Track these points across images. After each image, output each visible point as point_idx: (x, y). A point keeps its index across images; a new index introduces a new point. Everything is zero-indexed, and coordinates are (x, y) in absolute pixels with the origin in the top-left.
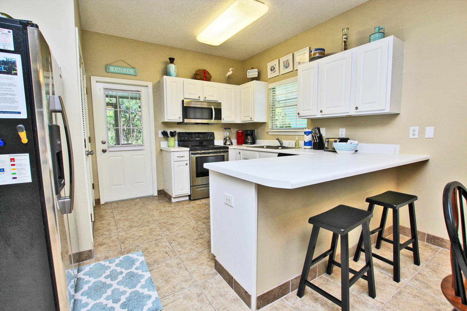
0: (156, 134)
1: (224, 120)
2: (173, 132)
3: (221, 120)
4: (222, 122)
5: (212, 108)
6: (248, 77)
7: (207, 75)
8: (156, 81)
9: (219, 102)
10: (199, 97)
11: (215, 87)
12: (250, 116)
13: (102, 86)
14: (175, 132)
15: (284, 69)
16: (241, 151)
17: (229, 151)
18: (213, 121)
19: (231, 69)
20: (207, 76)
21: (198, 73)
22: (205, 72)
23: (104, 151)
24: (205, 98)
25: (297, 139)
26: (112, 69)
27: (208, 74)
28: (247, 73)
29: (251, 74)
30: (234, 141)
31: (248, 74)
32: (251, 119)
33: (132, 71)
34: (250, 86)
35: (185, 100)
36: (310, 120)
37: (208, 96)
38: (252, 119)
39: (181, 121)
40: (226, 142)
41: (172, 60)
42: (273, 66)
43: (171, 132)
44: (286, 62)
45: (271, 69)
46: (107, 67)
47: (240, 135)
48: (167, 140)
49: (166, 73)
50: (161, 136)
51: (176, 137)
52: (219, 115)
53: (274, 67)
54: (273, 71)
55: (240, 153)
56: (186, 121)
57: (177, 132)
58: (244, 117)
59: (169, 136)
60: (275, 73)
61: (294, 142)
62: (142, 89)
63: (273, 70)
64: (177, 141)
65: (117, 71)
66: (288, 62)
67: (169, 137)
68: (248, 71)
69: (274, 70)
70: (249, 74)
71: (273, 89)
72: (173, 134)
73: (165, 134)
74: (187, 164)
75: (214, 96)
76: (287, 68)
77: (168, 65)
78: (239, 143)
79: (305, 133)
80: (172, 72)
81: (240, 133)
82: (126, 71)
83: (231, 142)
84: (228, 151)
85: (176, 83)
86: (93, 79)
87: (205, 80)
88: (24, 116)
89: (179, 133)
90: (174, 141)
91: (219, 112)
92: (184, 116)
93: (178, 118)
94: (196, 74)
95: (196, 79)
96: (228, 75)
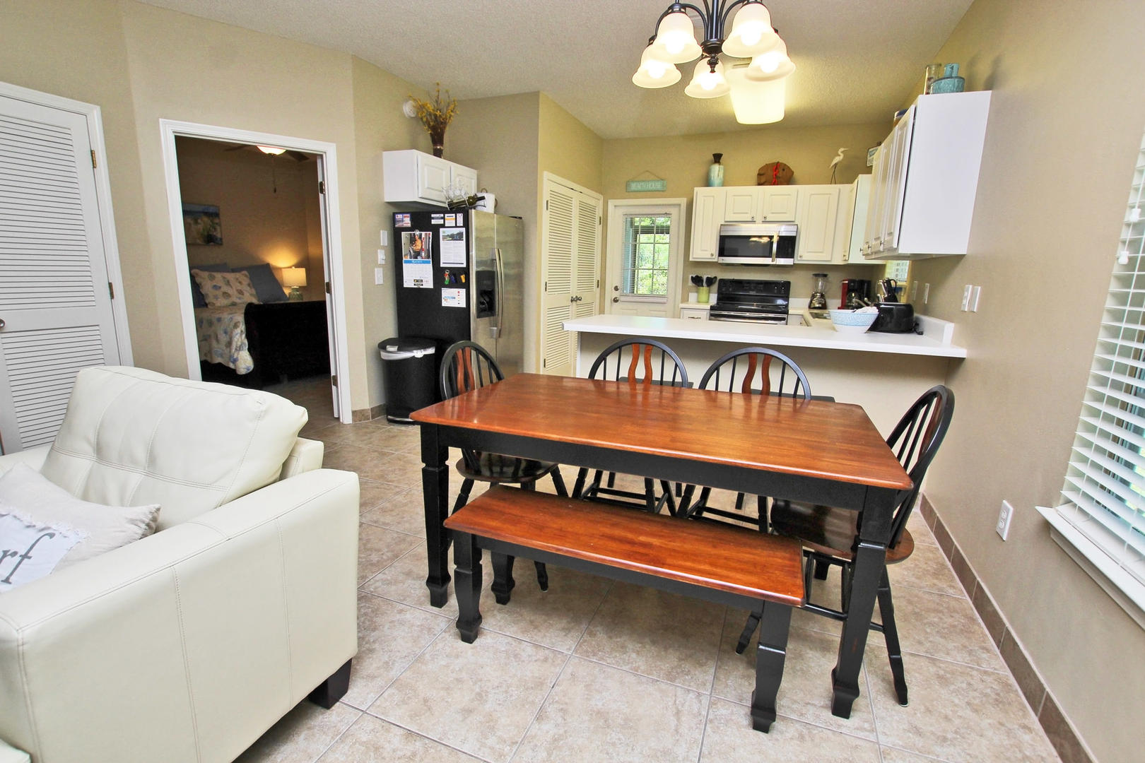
0: (684, 281)
1: (798, 259)
2: (712, 277)
3: (794, 258)
4: (798, 262)
5: (773, 236)
8: (687, 196)
10: (753, 218)
11: (789, 195)
13: (620, 211)
14: (716, 278)
19: (841, 150)
21: (762, 172)
23: (616, 300)
24: (766, 218)
26: (633, 186)
33: (658, 185)
37: (772, 213)
40: (812, 301)
41: (717, 158)
46: (628, 184)
47: (847, 289)
48: (697, 292)
49: (707, 183)
50: (690, 283)
51: (715, 287)
52: (790, 250)
56: (723, 260)
57: (718, 278)
64: (716, 295)
65: (640, 188)
67: (703, 287)
72: (710, 282)
75: (785, 213)
82: (651, 186)
85: (713, 197)
86: (611, 203)
87: (775, 183)
88: (464, 266)
89: (721, 280)
90: (709, 292)
91: (787, 245)
92: (722, 253)
93: (710, 256)
94: (759, 175)
95: (760, 184)
96: (833, 163)
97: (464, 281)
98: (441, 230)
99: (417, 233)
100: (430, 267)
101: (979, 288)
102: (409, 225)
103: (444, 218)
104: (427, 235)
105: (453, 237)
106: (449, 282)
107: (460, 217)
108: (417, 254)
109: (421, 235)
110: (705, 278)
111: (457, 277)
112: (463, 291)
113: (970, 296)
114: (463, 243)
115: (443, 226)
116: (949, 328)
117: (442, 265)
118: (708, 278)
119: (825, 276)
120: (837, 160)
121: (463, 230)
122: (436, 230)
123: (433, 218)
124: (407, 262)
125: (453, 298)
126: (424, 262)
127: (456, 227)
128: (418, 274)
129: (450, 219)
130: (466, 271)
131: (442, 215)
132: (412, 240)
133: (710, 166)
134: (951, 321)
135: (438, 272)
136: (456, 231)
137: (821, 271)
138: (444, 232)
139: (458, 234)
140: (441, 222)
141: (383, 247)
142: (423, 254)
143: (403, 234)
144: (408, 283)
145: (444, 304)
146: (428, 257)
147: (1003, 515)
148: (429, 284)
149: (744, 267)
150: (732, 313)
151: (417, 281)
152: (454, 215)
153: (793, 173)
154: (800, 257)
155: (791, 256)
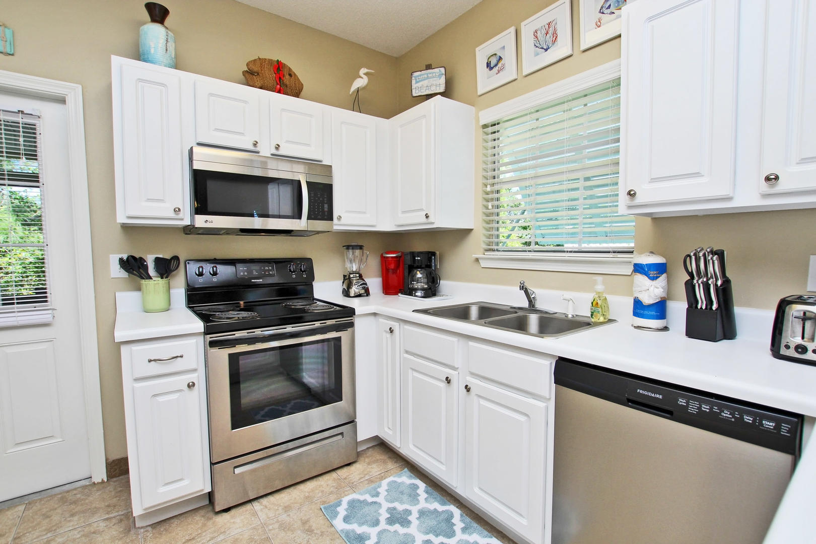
0: (100, 266)
1: (343, 221)
2: (169, 258)
3: (332, 220)
4: (335, 228)
5: (299, 182)
6: (414, 95)
7: (287, 77)
9: (324, 163)
10: (255, 144)
11: (311, 116)
12: (422, 210)
14: (177, 257)
15: (537, 54)
16: (396, 326)
17: (358, 322)
18: (302, 224)
19: (363, 71)
20: (287, 80)
21: (256, 69)
22: (279, 67)
24: (278, 147)
25: (600, 287)
27: (290, 75)
28: (414, 82)
29: (425, 83)
30: (374, 283)
31: (414, 86)
32: (427, 217)
34: (424, 116)
35: (197, 150)
36: (649, 219)
37: (288, 142)
38: (431, 219)
39: (188, 222)
40: (349, 286)
41: (157, 13)
42: (495, 54)
43: (158, 261)
44: (544, 32)
45: (488, 65)
47: (392, 266)
48: (140, 289)
50: (117, 272)
51: (180, 276)
52: (326, 206)
53: (499, 54)
54: (495, 70)
55: (391, 331)
58: (404, 212)
59: (152, 271)
60: (501, 73)
61: (589, 297)
62: (47, 110)
63: (496, 65)
64: (183, 292)
66: (551, 31)
67: (150, 278)
68: (416, 74)
69: (500, 65)
70: (419, 84)
71: (492, 126)
72: (165, 267)
74: (191, 386)
75: (308, 145)
76: (546, 50)
77: (142, 28)
78: (390, 289)
79: (639, 269)
80: (152, 51)
81: (390, 259)
83: (364, 288)
84: (351, 325)
87: (278, 91)
90: (170, 288)
91: (322, 198)
92: (202, 206)
93: (172, 214)
94: (249, 69)
95: (251, 84)
96: (354, 87)
119: (361, 247)
120: (359, 83)
153: (300, 81)
154: (339, 218)
155: (328, 216)
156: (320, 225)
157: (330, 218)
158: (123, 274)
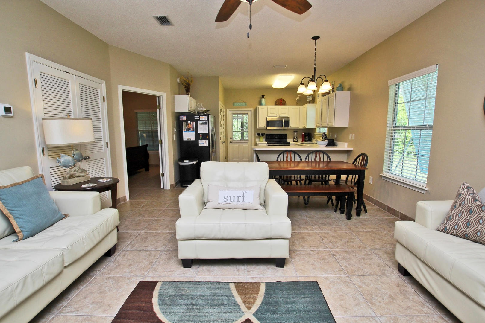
0: (254, 135)
4: (290, 128)
5: (283, 121)
6: (307, 101)
8: (255, 108)
9: (288, 117)
10: (276, 115)
11: (286, 108)
13: (231, 112)
14: (264, 133)
18: (283, 128)
19: (299, 96)
20: (283, 102)
22: (282, 100)
23: (231, 142)
24: (280, 115)
26: (235, 104)
28: (307, 98)
29: (309, 98)
33: (244, 104)
35: (268, 117)
37: (282, 114)
38: (305, 127)
39: (266, 128)
40: (294, 140)
41: (263, 97)
46: (233, 104)
48: (259, 138)
49: (260, 104)
51: (265, 136)
56: (268, 128)
59: (261, 136)
64: (265, 139)
65: (238, 105)
72: (263, 135)
73: (259, 134)
75: (285, 114)
80: (263, 103)
81: (303, 134)
82: (241, 104)
83: (297, 140)
85: (264, 109)
86: (228, 110)
87: (281, 105)
88: (207, 133)
89: (266, 134)
90: (263, 138)
91: (287, 123)
92: (268, 126)
93: (264, 127)
94: (276, 102)
95: (276, 105)
96: (297, 99)
97: (207, 138)
98: (198, 121)
99: (189, 122)
100: (194, 133)
101: (354, 135)
102: (186, 120)
103: (199, 117)
104: (193, 123)
105: (203, 123)
106: (202, 138)
107: (206, 117)
108: (189, 129)
109: (191, 123)
110: (261, 133)
111: (205, 136)
112: (207, 141)
113: (352, 136)
114: (207, 125)
115: (199, 120)
116: (346, 144)
117: (199, 133)
118: (262, 134)
119: (297, 132)
120: (298, 98)
121: (207, 121)
122: (196, 121)
123: (195, 117)
124: (184, 132)
125: (203, 143)
126: (192, 132)
127: (204, 120)
128: (189, 136)
129: (202, 118)
130: (208, 134)
131: (199, 116)
132: (187, 124)
133: (261, 99)
134: (347, 142)
135: (197, 135)
136: (204, 121)
137: (296, 131)
138: (200, 122)
139: (205, 122)
140: (199, 118)
141: (175, 127)
142: (192, 129)
143: (183, 122)
144: (185, 138)
145: (200, 145)
146: (194, 130)
147: (370, 179)
148: (193, 139)
149: (274, 130)
150: (271, 144)
151: (189, 138)
152: (203, 116)
153: (286, 102)
154: (291, 126)
155: (288, 126)
156: (287, 128)
157: (289, 127)
158: (257, 136)
